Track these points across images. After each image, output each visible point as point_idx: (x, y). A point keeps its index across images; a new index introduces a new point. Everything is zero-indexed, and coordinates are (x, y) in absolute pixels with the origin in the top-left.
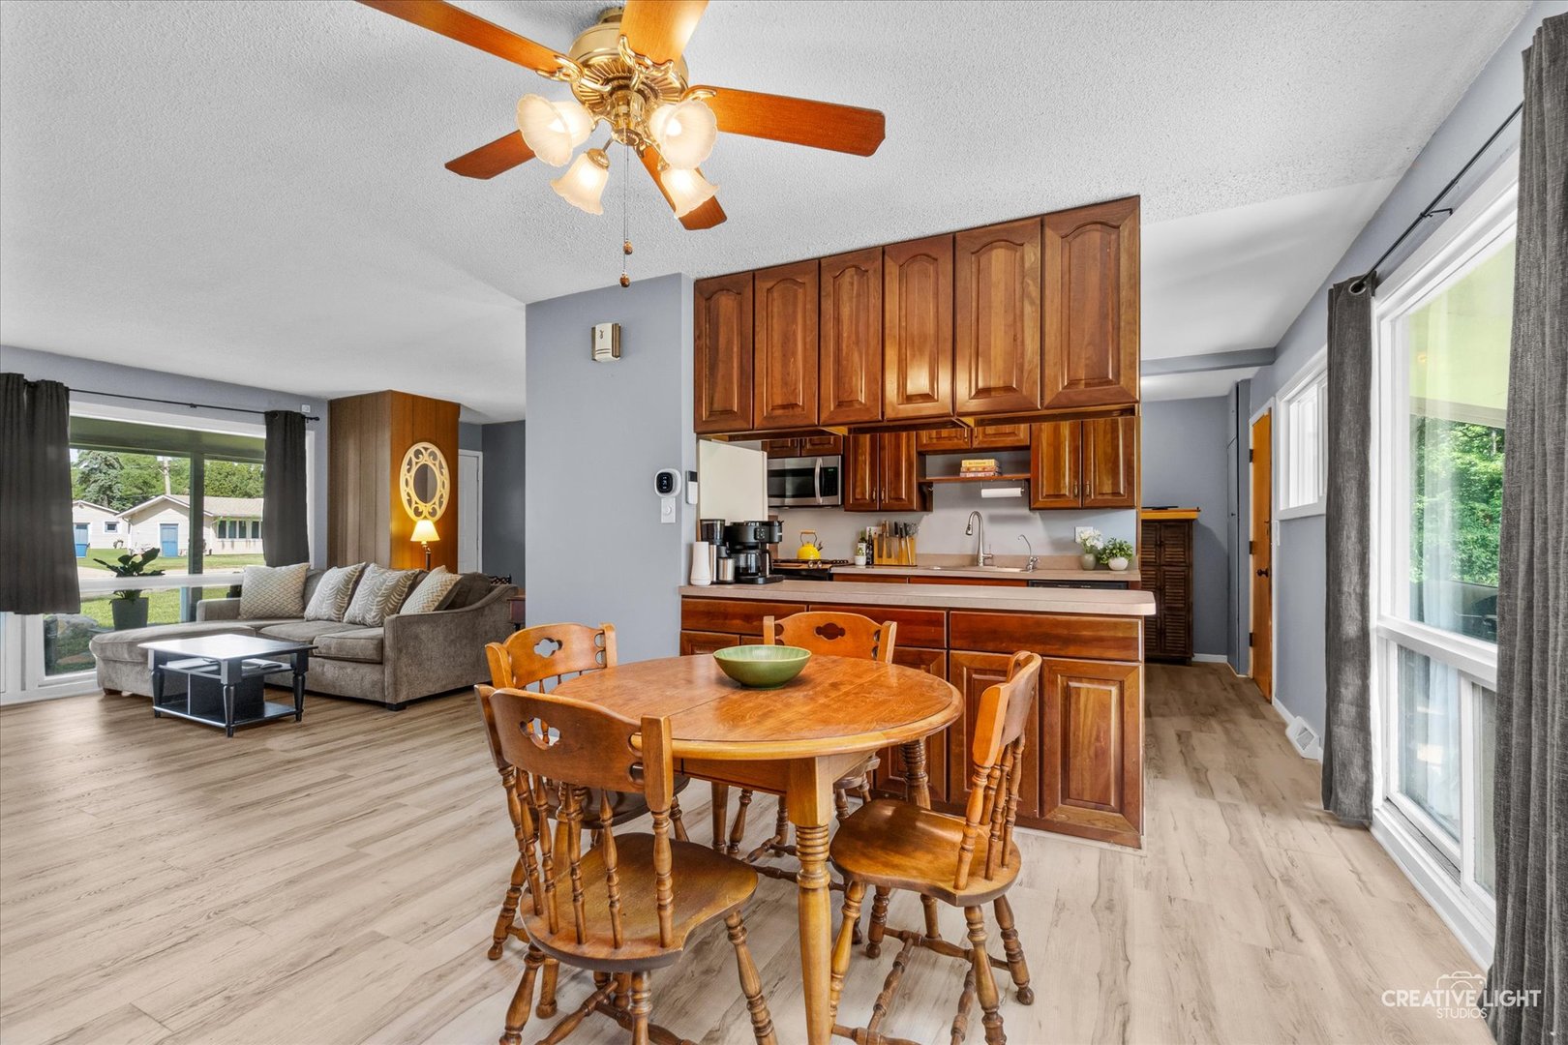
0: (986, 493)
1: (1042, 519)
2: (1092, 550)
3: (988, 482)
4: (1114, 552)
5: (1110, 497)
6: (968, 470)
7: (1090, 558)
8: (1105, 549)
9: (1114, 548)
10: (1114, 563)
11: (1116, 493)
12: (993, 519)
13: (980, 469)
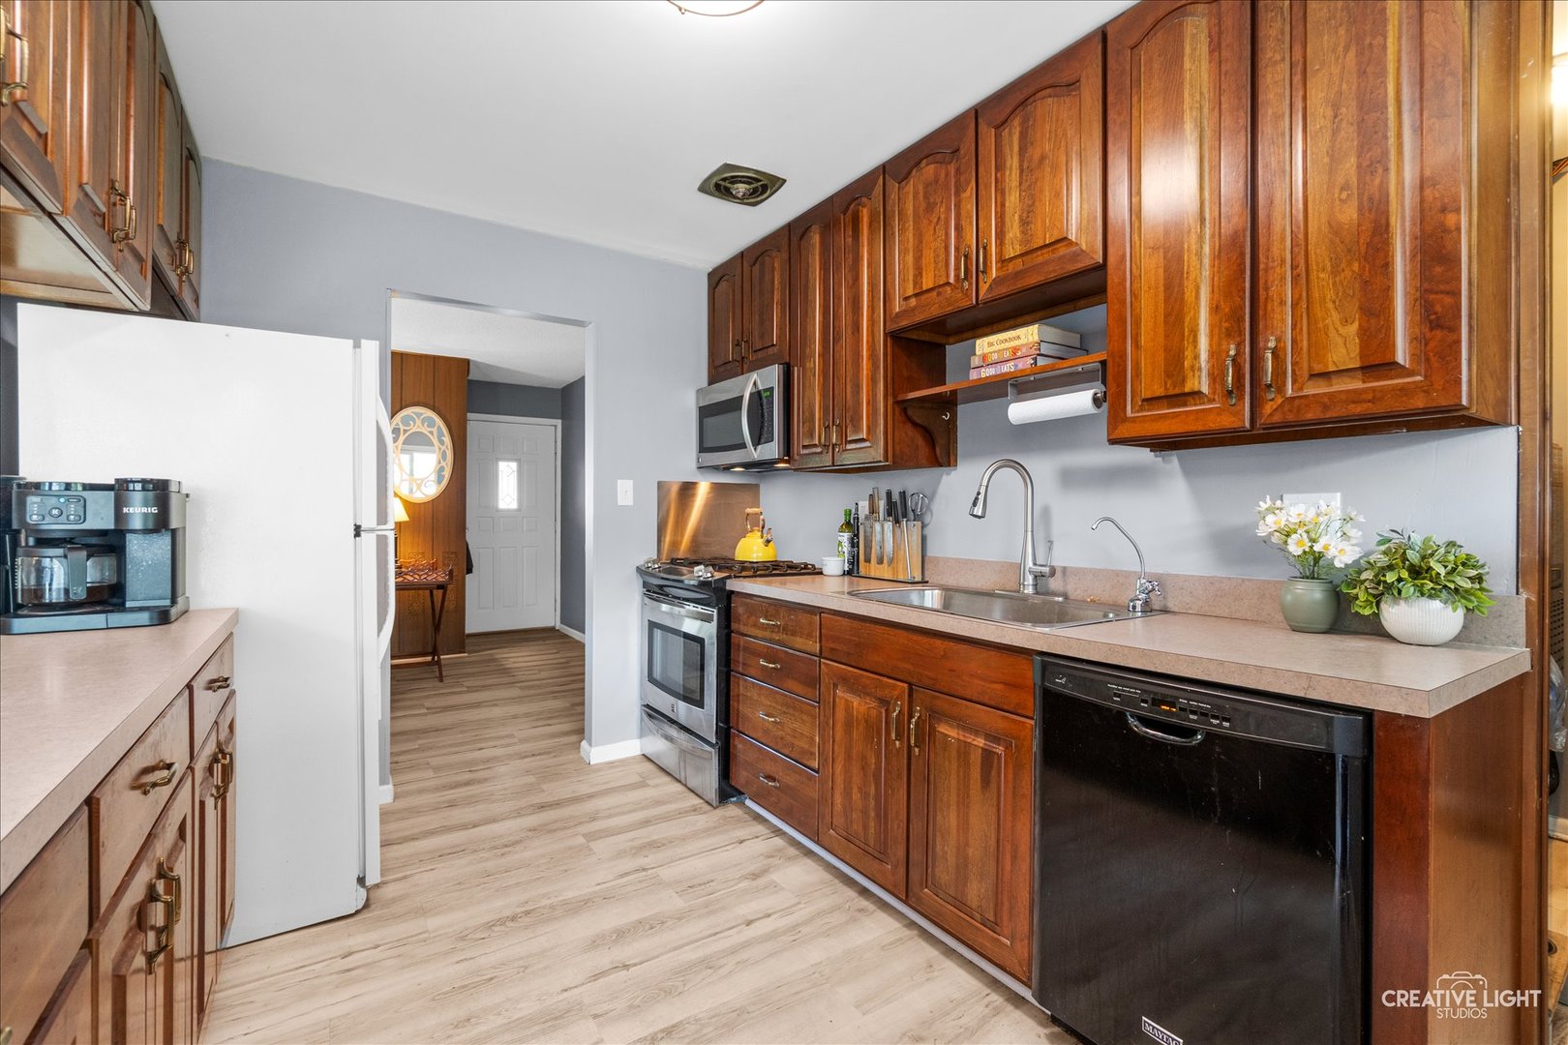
0: (1021, 411)
1: (1187, 472)
2: (1313, 565)
3: (1027, 386)
4: (1391, 577)
5: (1356, 384)
6: (986, 362)
7: (1312, 594)
8: (1358, 568)
9: (1391, 567)
10: (1397, 615)
11: (1376, 364)
12: (1070, 479)
13: (1007, 355)
